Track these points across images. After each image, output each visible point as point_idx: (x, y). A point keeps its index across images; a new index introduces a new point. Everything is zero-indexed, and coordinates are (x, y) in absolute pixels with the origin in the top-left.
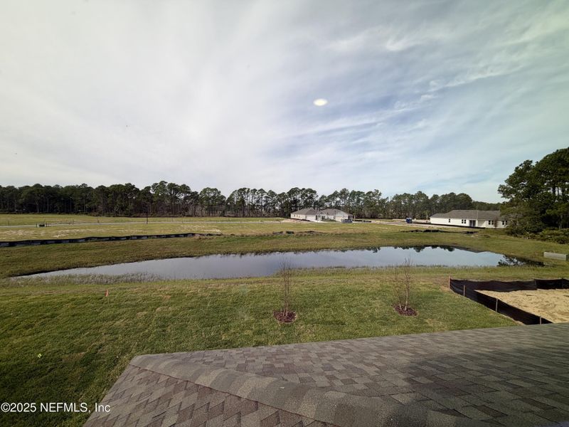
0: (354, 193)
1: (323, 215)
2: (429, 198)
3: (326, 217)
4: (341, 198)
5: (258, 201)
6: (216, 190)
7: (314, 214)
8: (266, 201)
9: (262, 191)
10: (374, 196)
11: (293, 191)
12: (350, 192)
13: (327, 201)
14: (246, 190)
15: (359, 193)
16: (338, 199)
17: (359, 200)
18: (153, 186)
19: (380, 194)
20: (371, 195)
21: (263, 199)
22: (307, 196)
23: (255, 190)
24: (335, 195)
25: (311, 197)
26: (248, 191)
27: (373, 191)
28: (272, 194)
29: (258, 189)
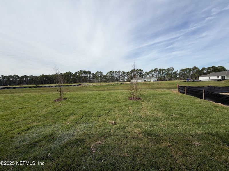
0: (160, 70)
1: (145, 80)
2: (200, 69)
3: (146, 80)
4: (154, 72)
5: (118, 76)
6: (101, 72)
7: (141, 79)
8: (121, 76)
9: (119, 71)
10: (170, 70)
11: (133, 71)
12: (159, 69)
13: (148, 74)
14: (113, 72)
15: (163, 70)
16: (153, 73)
17: (163, 73)
18: (78, 72)
19: (173, 69)
20: (169, 70)
21: (120, 75)
22: (139, 72)
23: (116, 71)
24: (152, 71)
25: (141, 73)
26: (114, 72)
27: (170, 68)
28: (124, 72)
29: (118, 71)
